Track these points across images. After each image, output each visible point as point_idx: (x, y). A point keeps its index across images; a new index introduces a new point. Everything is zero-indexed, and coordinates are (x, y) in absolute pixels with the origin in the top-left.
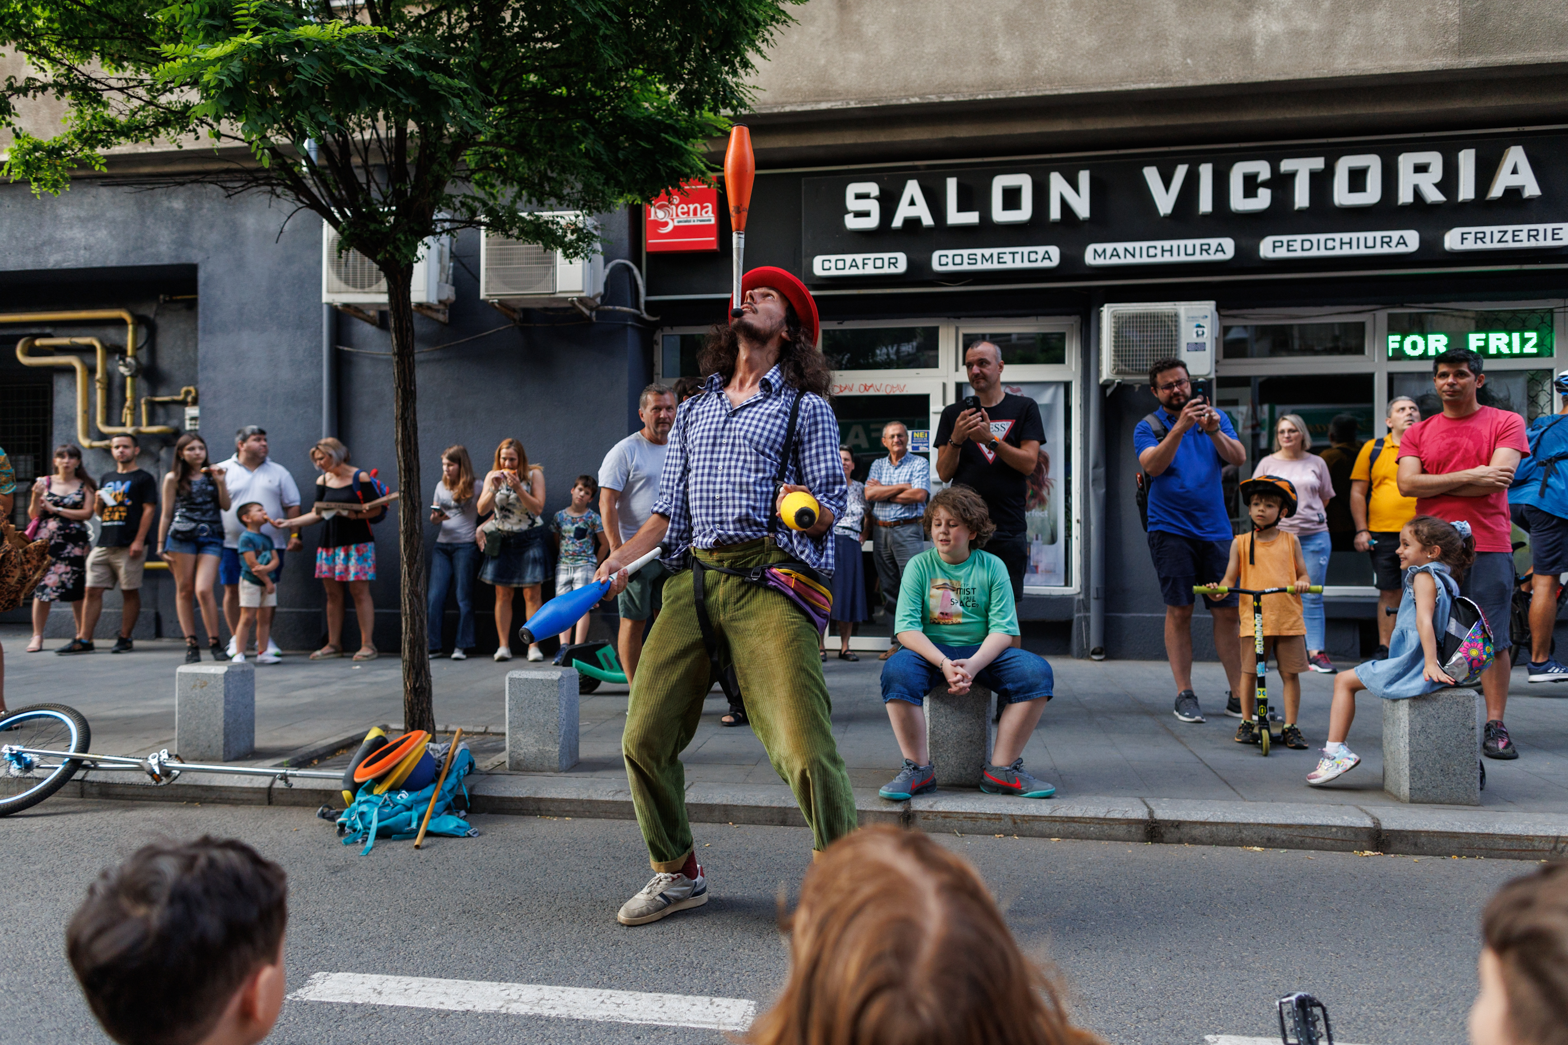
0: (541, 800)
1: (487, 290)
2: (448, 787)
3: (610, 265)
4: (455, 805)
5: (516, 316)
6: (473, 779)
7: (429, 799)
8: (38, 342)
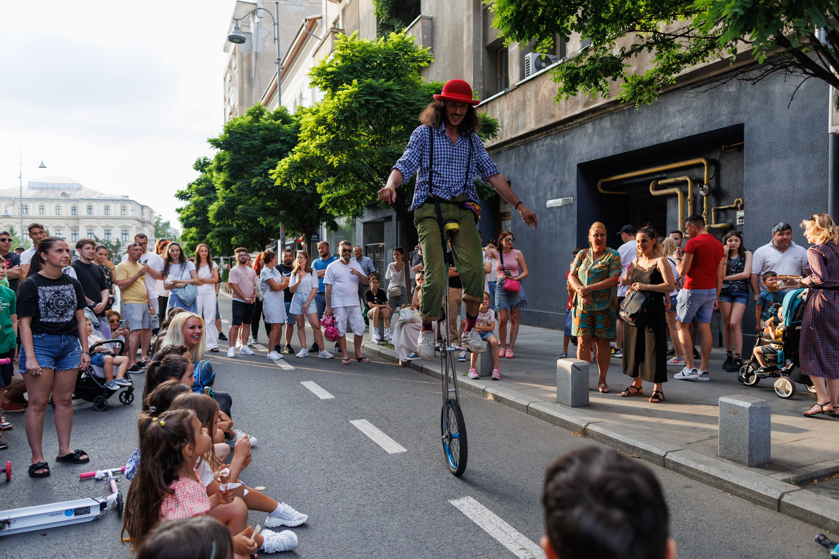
8: (659, 183)
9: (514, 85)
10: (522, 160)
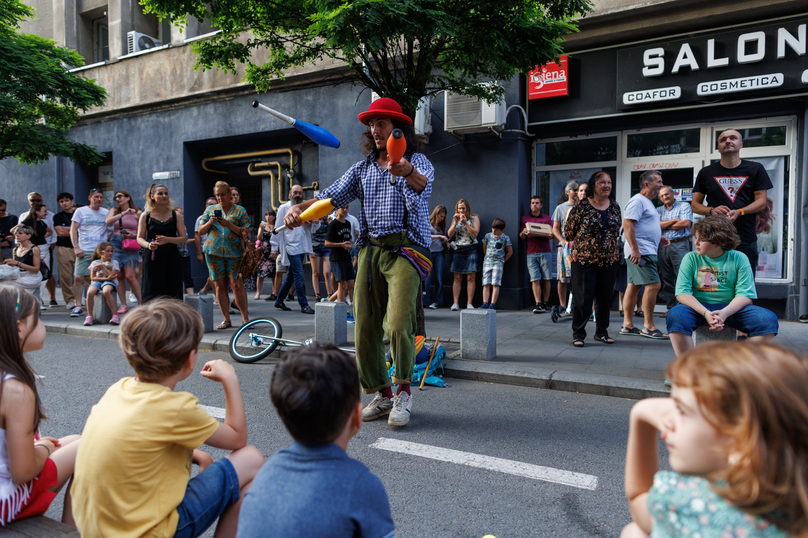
0: (478, 373)
1: (447, 126)
2: (434, 363)
3: (509, 108)
4: (437, 372)
5: (462, 139)
6: (445, 362)
7: (425, 368)
8: (256, 165)
9: (115, 58)
10: (125, 132)
